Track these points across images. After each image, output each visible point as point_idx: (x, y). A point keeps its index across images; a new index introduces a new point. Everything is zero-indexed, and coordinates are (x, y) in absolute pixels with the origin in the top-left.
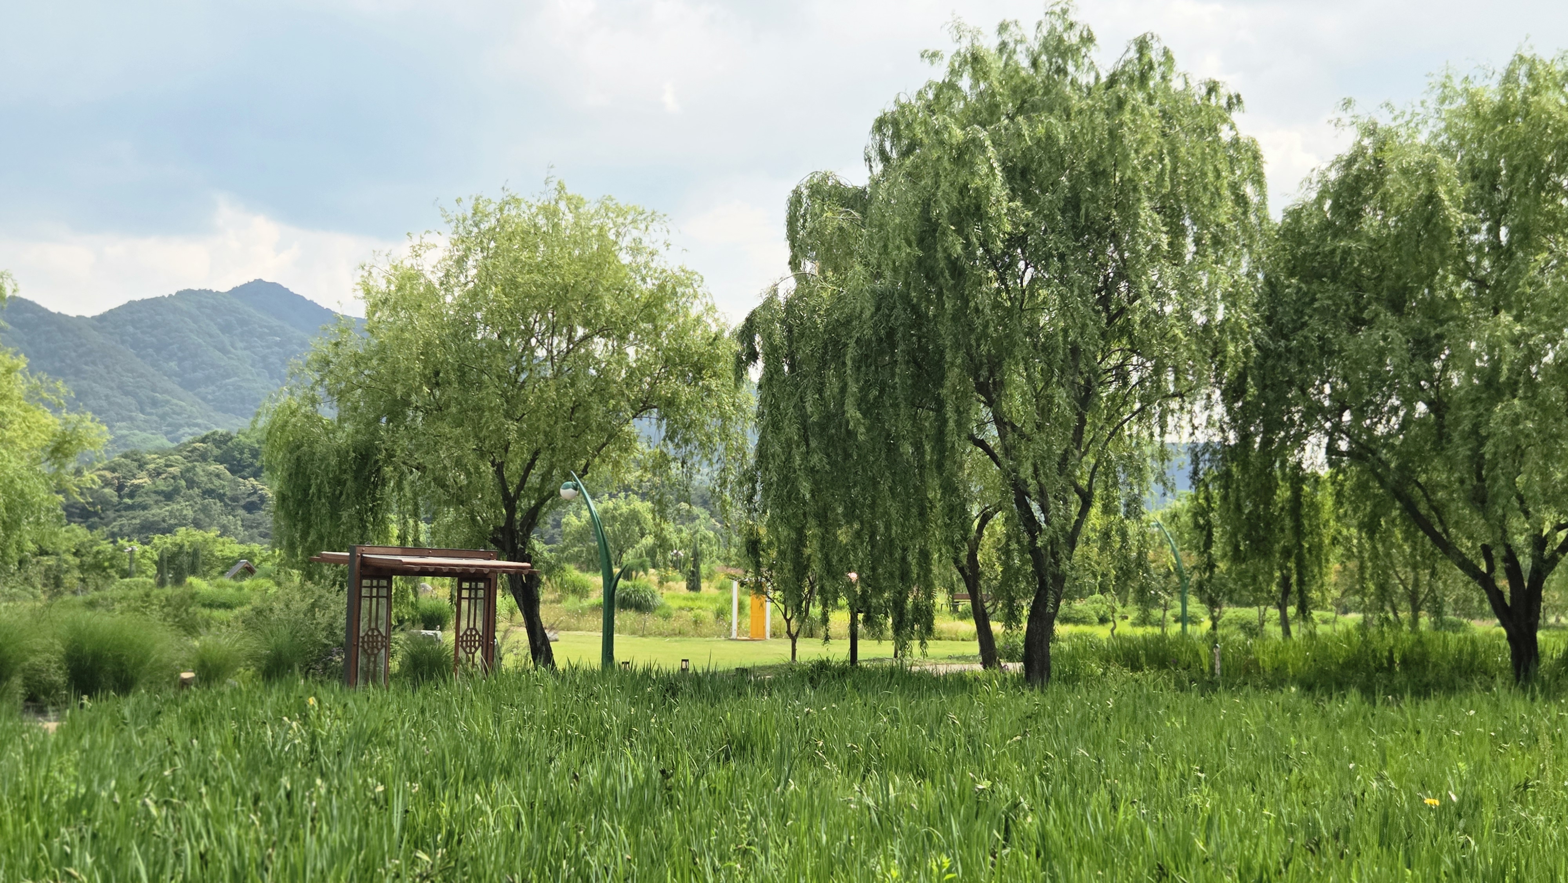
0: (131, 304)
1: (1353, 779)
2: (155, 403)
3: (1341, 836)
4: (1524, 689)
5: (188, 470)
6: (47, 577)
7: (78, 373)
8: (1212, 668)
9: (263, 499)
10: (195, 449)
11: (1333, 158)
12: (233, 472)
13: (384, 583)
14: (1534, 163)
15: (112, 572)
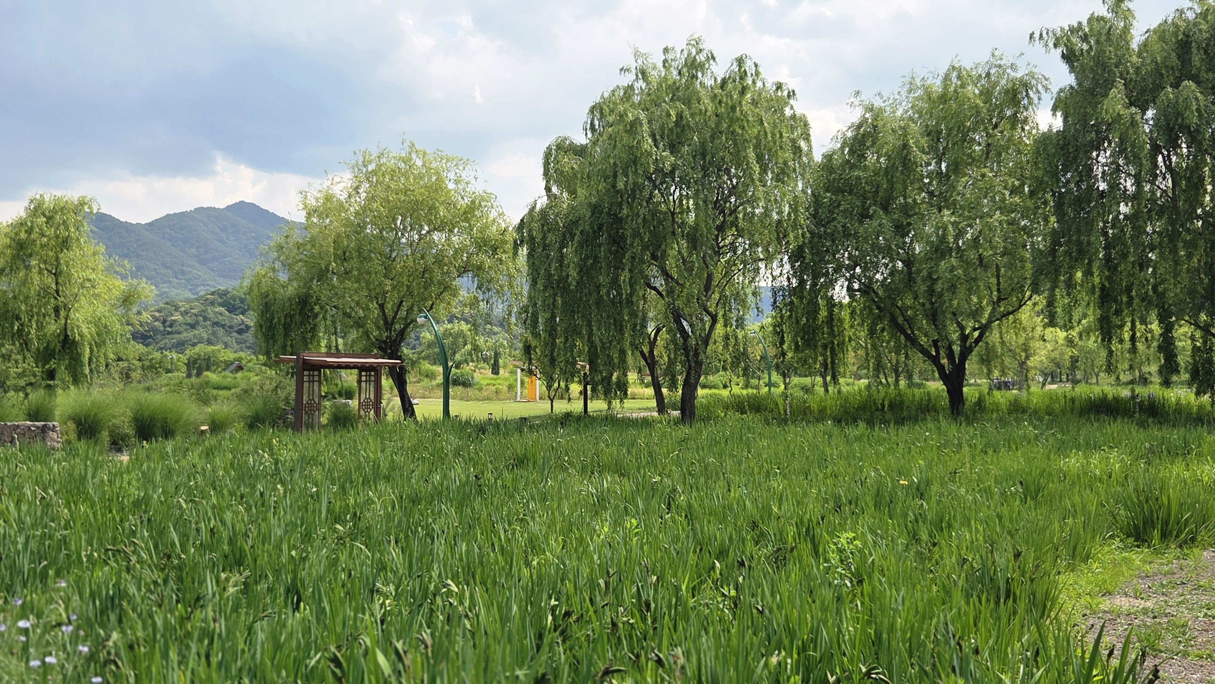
0: (168, 215)
1: (861, 472)
2: (183, 273)
3: (853, 502)
4: (956, 419)
5: (203, 311)
6: (121, 373)
7: (138, 256)
8: (785, 411)
9: (248, 327)
10: (207, 299)
11: (850, 125)
12: (230, 312)
13: (316, 373)
14: (960, 126)
15: (160, 370)
